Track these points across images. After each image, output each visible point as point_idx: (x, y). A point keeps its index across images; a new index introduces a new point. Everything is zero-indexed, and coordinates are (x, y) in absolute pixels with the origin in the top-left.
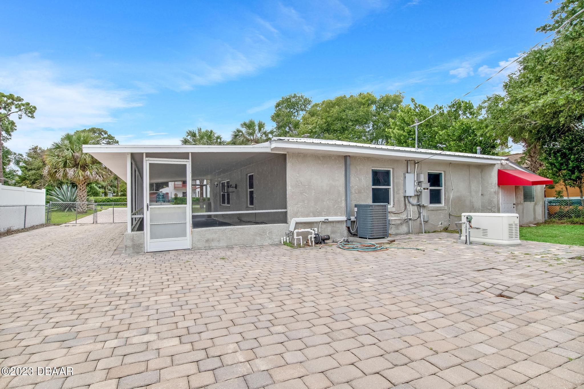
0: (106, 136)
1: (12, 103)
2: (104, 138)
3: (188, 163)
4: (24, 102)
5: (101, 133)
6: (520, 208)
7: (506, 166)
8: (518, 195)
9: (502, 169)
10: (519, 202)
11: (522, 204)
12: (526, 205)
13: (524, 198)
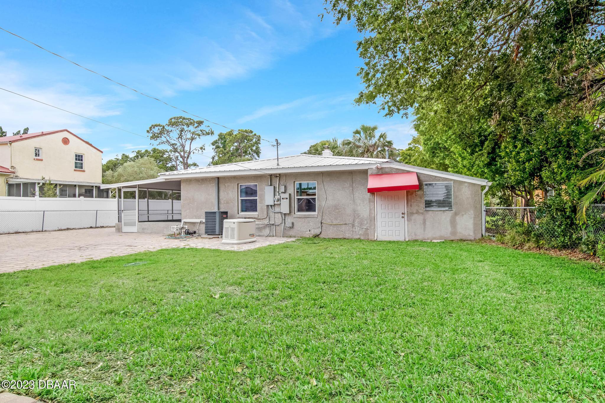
3: (136, 190)
6: (418, 218)
7: (387, 170)
8: (414, 202)
9: (380, 173)
10: (415, 212)
11: (422, 213)
12: (432, 215)
13: (427, 205)
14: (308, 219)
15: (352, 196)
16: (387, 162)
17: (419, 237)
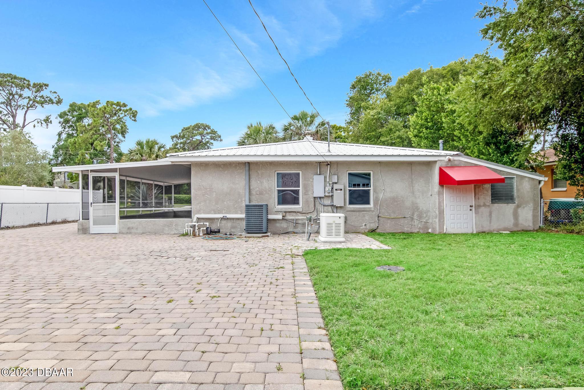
0: (209, 131)
1: (120, 110)
2: (207, 134)
3: (117, 176)
4: (128, 108)
5: (205, 128)
6: (484, 211)
7: (456, 163)
8: (481, 195)
9: (449, 165)
10: (482, 204)
11: (489, 206)
12: (498, 207)
13: (493, 198)
14: (363, 212)
15: (412, 188)
16: (457, 154)
17: (486, 229)
